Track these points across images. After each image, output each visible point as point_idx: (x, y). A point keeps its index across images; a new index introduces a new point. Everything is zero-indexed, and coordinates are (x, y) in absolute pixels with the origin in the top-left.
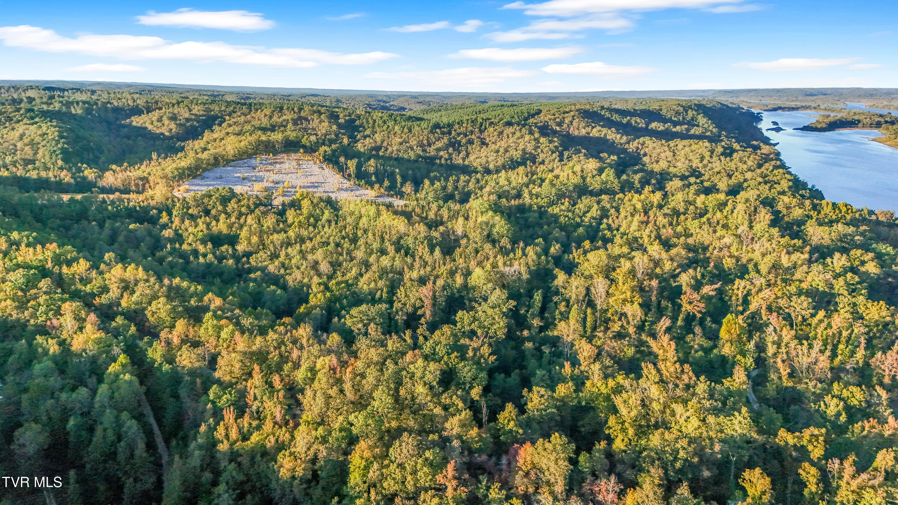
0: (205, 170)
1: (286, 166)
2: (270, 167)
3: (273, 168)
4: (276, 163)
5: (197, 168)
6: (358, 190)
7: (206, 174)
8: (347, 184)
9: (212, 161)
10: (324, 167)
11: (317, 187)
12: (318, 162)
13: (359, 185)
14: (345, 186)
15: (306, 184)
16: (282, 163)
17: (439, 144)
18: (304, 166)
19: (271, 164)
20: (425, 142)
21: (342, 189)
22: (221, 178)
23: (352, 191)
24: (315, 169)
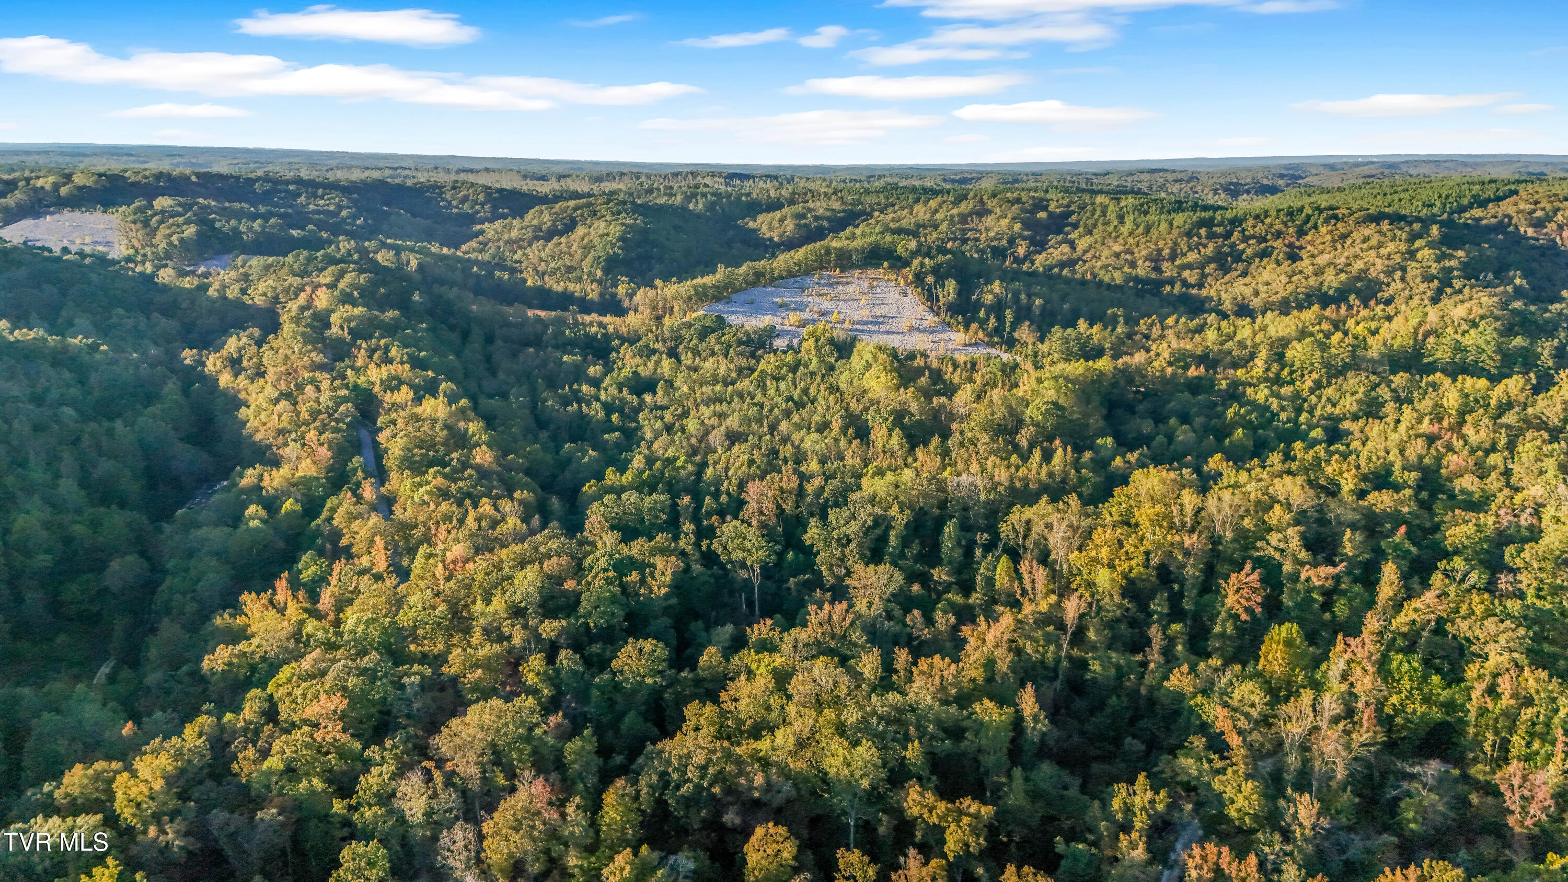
0: (736, 291)
1: (850, 289)
2: (826, 290)
3: (830, 290)
4: (838, 283)
5: (726, 287)
6: (943, 331)
7: (734, 297)
8: (931, 320)
9: (751, 278)
10: (909, 291)
11: (879, 323)
12: (902, 283)
13: (949, 324)
14: (926, 324)
15: (865, 319)
16: (848, 283)
17: (1192, 257)
18: (879, 290)
19: (831, 285)
20: (1166, 252)
21: (919, 330)
22: (752, 303)
23: (931, 333)
24: (893, 295)
